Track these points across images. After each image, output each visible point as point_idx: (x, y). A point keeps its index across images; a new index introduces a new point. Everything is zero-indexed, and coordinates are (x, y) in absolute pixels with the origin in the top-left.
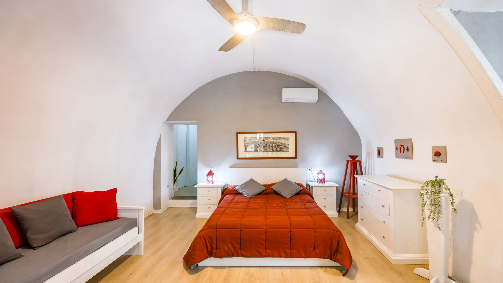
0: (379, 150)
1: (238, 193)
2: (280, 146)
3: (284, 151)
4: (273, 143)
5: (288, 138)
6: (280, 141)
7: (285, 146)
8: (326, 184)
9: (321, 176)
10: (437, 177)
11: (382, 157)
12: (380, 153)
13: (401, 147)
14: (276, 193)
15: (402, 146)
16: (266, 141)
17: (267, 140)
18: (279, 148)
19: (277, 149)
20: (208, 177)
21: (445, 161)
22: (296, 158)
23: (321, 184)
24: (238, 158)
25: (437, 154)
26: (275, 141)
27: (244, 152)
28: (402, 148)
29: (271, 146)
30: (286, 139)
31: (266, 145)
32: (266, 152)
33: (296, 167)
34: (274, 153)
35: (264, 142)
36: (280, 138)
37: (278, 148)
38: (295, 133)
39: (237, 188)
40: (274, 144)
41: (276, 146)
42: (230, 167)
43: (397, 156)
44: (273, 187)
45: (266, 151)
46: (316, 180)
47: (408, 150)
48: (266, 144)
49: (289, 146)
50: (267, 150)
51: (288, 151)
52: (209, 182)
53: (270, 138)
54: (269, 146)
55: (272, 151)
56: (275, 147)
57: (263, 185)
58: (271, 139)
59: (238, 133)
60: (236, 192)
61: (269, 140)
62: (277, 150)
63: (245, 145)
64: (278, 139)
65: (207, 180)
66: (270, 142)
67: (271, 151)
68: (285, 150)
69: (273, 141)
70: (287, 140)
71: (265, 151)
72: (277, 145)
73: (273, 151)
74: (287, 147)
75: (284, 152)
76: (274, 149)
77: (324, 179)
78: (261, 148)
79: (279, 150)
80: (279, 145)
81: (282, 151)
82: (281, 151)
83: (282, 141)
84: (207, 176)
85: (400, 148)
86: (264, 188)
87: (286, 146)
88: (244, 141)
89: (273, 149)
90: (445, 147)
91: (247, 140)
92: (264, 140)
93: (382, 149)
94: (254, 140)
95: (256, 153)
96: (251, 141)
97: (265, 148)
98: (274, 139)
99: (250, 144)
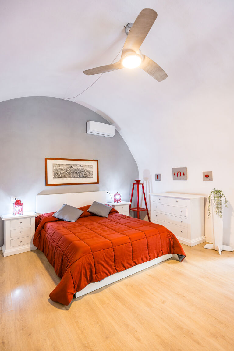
0: (157, 176)
1: (58, 220)
3: (89, 177)
4: (80, 169)
5: (92, 165)
6: (85, 168)
7: (89, 173)
8: (123, 203)
9: (118, 197)
10: (214, 189)
11: (160, 180)
12: (158, 177)
14: (93, 214)
15: (178, 172)
19: (83, 176)
20: (17, 207)
21: (211, 180)
22: (98, 183)
23: (119, 204)
24: (47, 185)
25: (207, 176)
26: (82, 168)
27: (53, 178)
28: (179, 174)
29: (78, 173)
32: (74, 178)
33: (97, 190)
34: (81, 179)
36: (86, 165)
37: (84, 174)
38: (97, 161)
39: (56, 215)
42: (39, 194)
43: (174, 179)
44: (89, 209)
45: (74, 177)
46: (113, 200)
47: (184, 174)
48: (73, 170)
50: (75, 176)
51: (92, 177)
52: (18, 213)
54: (77, 172)
56: (82, 174)
57: (80, 209)
58: (78, 166)
59: (46, 159)
60: (55, 219)
61: (76, 167)
62: (83, 177)
63: (54, 172)
64: (84, 166)
65: (15, 210)
67: (78, 178)
70: (91, 167)
72: (83, 172)
73: (80, 177)
76: (81, 175)
77: (121, 199)
78: (69, 175)
79: (85, 176)
81: (87, 177)
82: (86, 177)
83: (87, 168)
84: (15, 206)
85: (177, 173)
86: (81, 212)
87: (91, 173)
88: (54, 167)
89: (79, 175)
90: (211, 172)
91: (56, 166)
92: (72, 167)
93: (160, 174)
94: (63, 167)
95: (65, 179)
96: (60, 167)
97: (73, 175)
98: (80, 166)
99: (59, 170)
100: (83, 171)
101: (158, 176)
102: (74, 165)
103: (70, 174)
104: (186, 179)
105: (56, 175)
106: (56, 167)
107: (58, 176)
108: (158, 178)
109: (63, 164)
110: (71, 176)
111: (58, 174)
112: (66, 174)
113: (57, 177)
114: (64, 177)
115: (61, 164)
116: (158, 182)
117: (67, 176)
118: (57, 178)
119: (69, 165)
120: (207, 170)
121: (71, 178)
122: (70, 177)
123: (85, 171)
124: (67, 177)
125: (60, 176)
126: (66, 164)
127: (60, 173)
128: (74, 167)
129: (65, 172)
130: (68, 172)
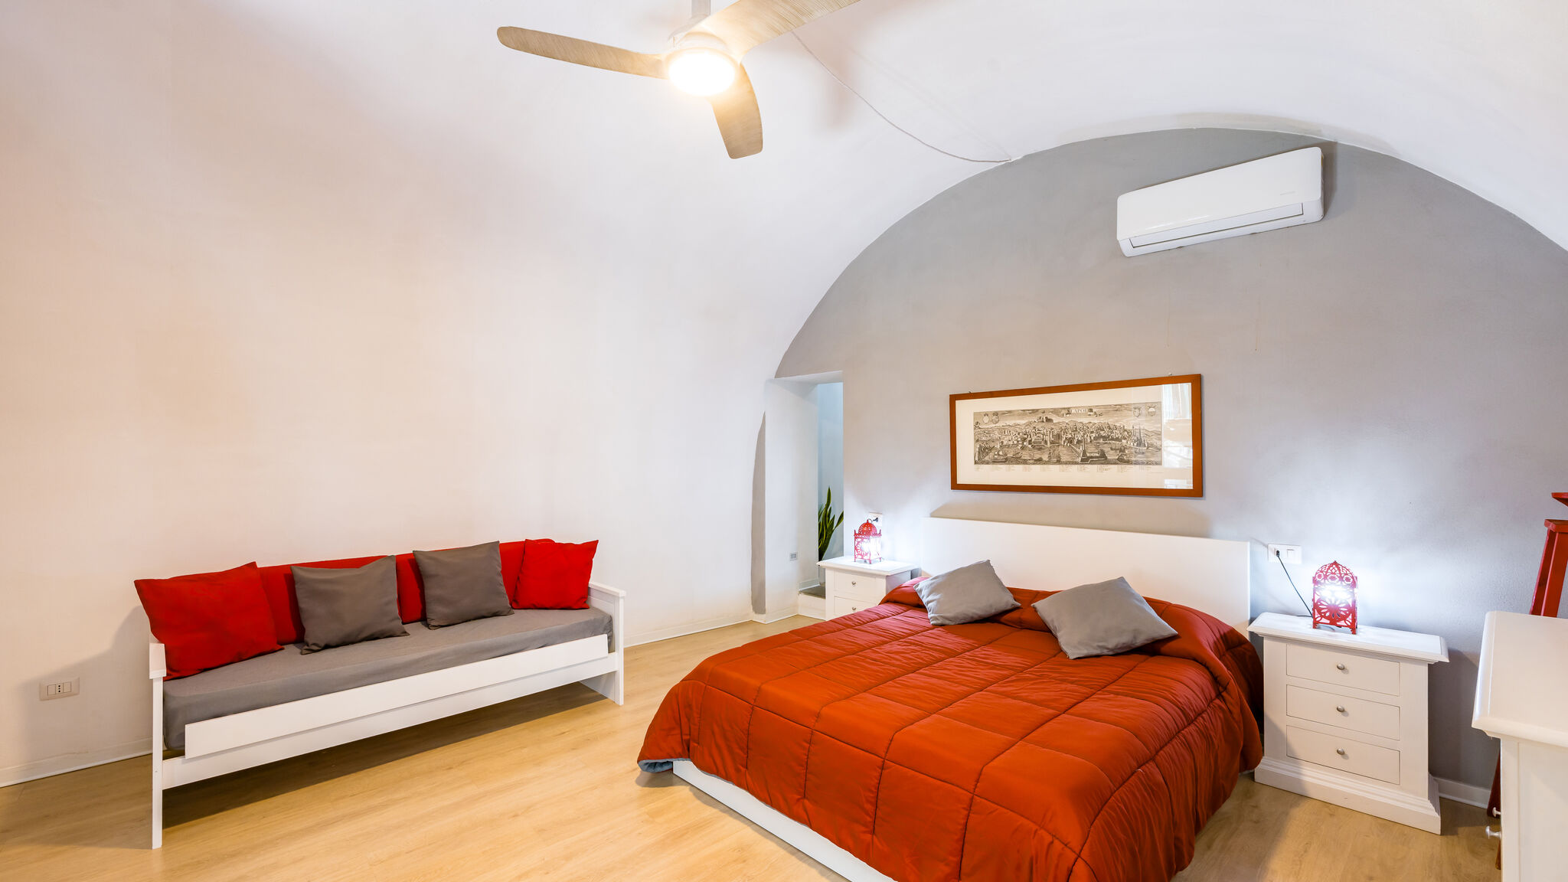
1: (915, 604)
2: (1117, 439)
3: (1137, 463)
4: (1085, 428)
5: (1153, 403)
6: (1117, 421)
7: (1140, 443)
8: (1363, 637)
9: (1335, 594)
16: (1055, 424)
17: (1061, 420)
18: (1112, 449)
19: (1103, 455)
20: (859, 540)
22: (1197, 491)
23: (1324, 635)
24: (955, 486)
26: (1096, 421)
27: (976, 463)
29: (1079, 441)
30: (1144, 411)
31: (1059, 436)
32: (1057, 467)
33: (1203, 533)
34: (1092, 468)
35: (1049, 425)
36: (1117, 409)
37: (1106, 449)
38: (1195, 381)
39: (922, 586)
40: (1092, 432)
41: (1101, 441)
42: (933, 515)
45: (1059, 462)
46: (1303, 609)
48: (1056, 433)
49: (1160, 439)
50: (1064, 458)
51: (1158, 463)
52: (861, 557)
53: (1073, 411)
54: (1070, 441)
55: (1082, 461)
56: (1097, 447)
57: (1012, 590)
58: (1077, 415)
59: (953, 399)
61: (1066, 420)
62: (1102, 459)
63: (978, 441)
64: (1107, 412)
65: (856, 548)
66: (1071, 425)
67: (1076, 463)
68: (1140, 457)
69: (1085, 420)
70: (1152, 414)
71: (1054, 463)
72: (1104, 438)
73: (1086, 460)
74: (1152, 445)
75: (1138, 466)
76: (1092, 451)
77: (1355, 609)
78: (1036, 452)
79: (1112, 455)
80: (1113, 439)
81: (1128, 462)
82: (1121, 461)
83: (1129, 422)
84: (856, 538)
87: (1147, 441)
88: (977, 425)
89: (1084, 452)
91: (986, 419)
92: (1049, 420)
94: (1011, 422)
95: (1019, 468)
96: (1000, 424)
97: (1052, 451)
98: (1090, 415)
99: (996, 435)
100: (1104, 435)
102: (1056, 411)
103: (1040, 449)
105: (984, 454)
106: (986, 424)
107: (991, 455)
109: (1010, 412)
110: (1045, 458)
111: (991, 449)
112: (1023, 448)
113: (987, 458)
114: (1017, 460)
115: (1003, 413)
117: (1025, 455)
118: (988, 463)
119: (1034, 411)
121: (1046, 463)
122: (1039, 461)
123: (1117, 434)
124: (1025, 462)
125: (999, 455)
126: (1024, 410)
127: (999, 447)
128: (1056, 420)
129: (1018, 441)
130: (1030, 441)
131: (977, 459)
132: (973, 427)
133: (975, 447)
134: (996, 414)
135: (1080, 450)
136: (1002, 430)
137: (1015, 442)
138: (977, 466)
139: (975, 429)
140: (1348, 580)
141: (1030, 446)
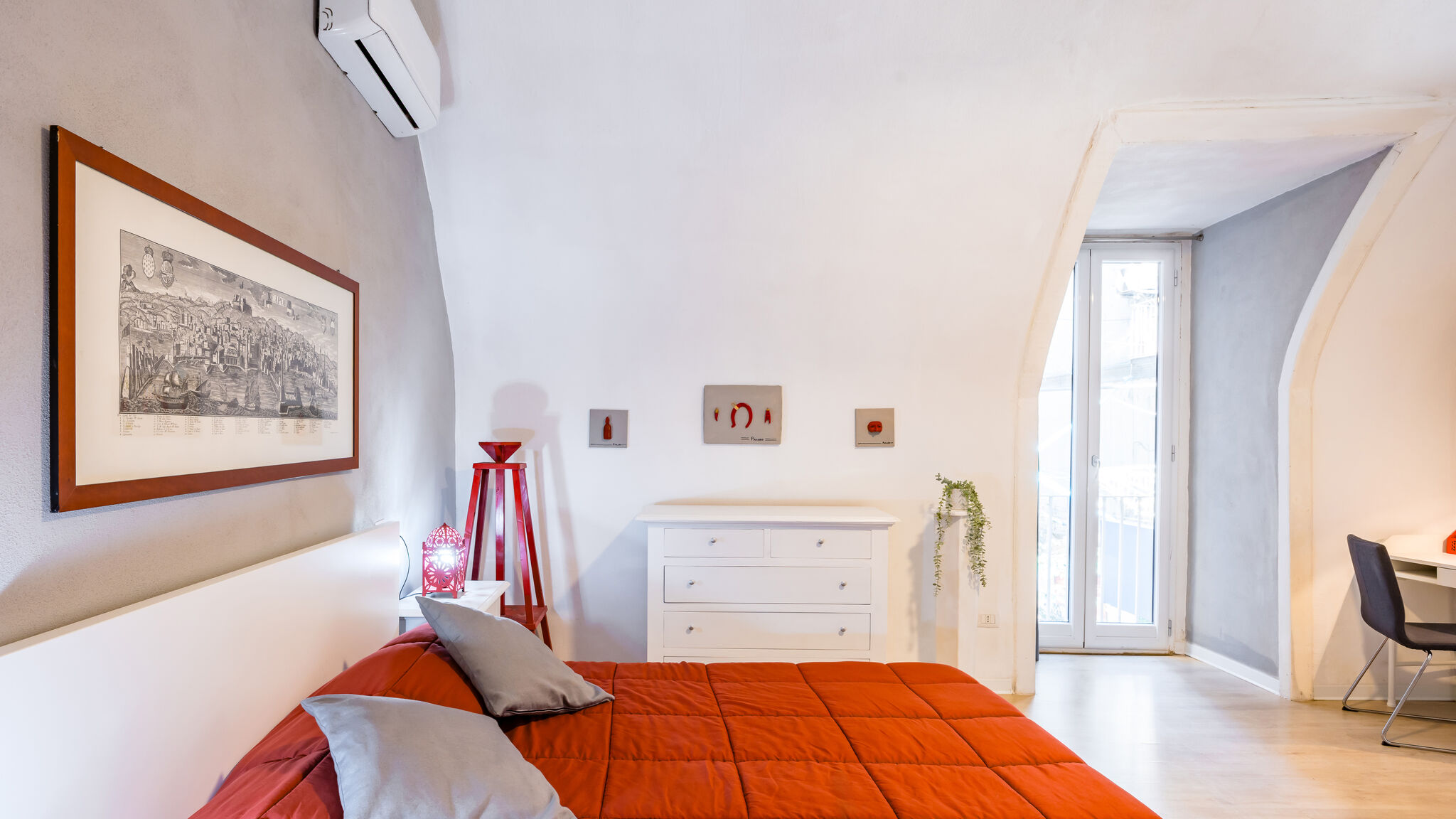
0: (607, 420)
2: (309, 369)
3: (322, 417)
4: (284, 341)
5: (334, 317)
6: (310, 335)
7: (325, 380)
11: (623, 444)
12: (607, 430)
13: (736, 408)
15: (740, 405)
16: (255, 321)
17: (261, 312)
18: (305, 387)
19: (298, 400)
21: (890, 443)
22: (351, 464)
24: (66, 495)
25: (875, 427)
26: (293, 327)
27: (124, 407)
28: (742, 415)
29: (277, 367)
30: (328, 325)
31: (257, 351)
32: (251, 423)
34: (288, 425)
35: (249, 322)
36: (310, 312)
38: (354, 288)
40: (289, 351)
41: (297, 371)
43: (711, 438)
45: (254, 411)
47: (768, 417)
49: (336, 376)
51: (335, 417)
53: (274, 298)
58: (277, 306)
61: (266, 315)
64: (301, 316)
66: (271, 329)
67: (271, 415)
68: (325, 405)
69: (283, 324)
70: (332, 333)
71: (251, 414)
72: (300, 364)
73: (283, 409)
74: (332, 386)
75: (324, 421)
76: (290, 394)
78: (227, 382)
79: (305, 402)
80: (306, 368)
81: (316, 415)
82: (312, 412)
85: (734, 411)
87: (329, 377)
89: (283, 392)
90: (890, 412)
91: (148, 265)
92: (247, 308)
93: (624, 414)
94: (194, 292)
97: (250, 385)
98: (288, 314)
99: (168, 325)
100: (301, 361)
101: (612, 423)
102: (257, 289)
103: (235, 376)
104: (774, 440)
106: (150, 279)
107: (158, 383)
108: (607, 433)
109: (193, 262)
110: (240, 399)
111: (156, 363)
112: (211, 369)
113: (148, 394)
115: (183, 262)
116: (607, 454)
117: (212, 391)
118: (149, 409)
119: (230, 278)
120: (874, 401)
121: (242, 412)
122: (232, 407)
123: (309, 360)
125: (173, 385)
126: (216, 269)
127: (171, 361)
128: (257, 311)
129: (204, 350)
130: (222, 352)
131: (126, 395)
132: (117, 281)
133: (122, 351)
134: (168, 255)
135: (279, 386)
136: (180, 308)
137: (200, 351)
138: (126, 417)
139: (122, 289)
140: (452, 541)
141: (221, 366)
